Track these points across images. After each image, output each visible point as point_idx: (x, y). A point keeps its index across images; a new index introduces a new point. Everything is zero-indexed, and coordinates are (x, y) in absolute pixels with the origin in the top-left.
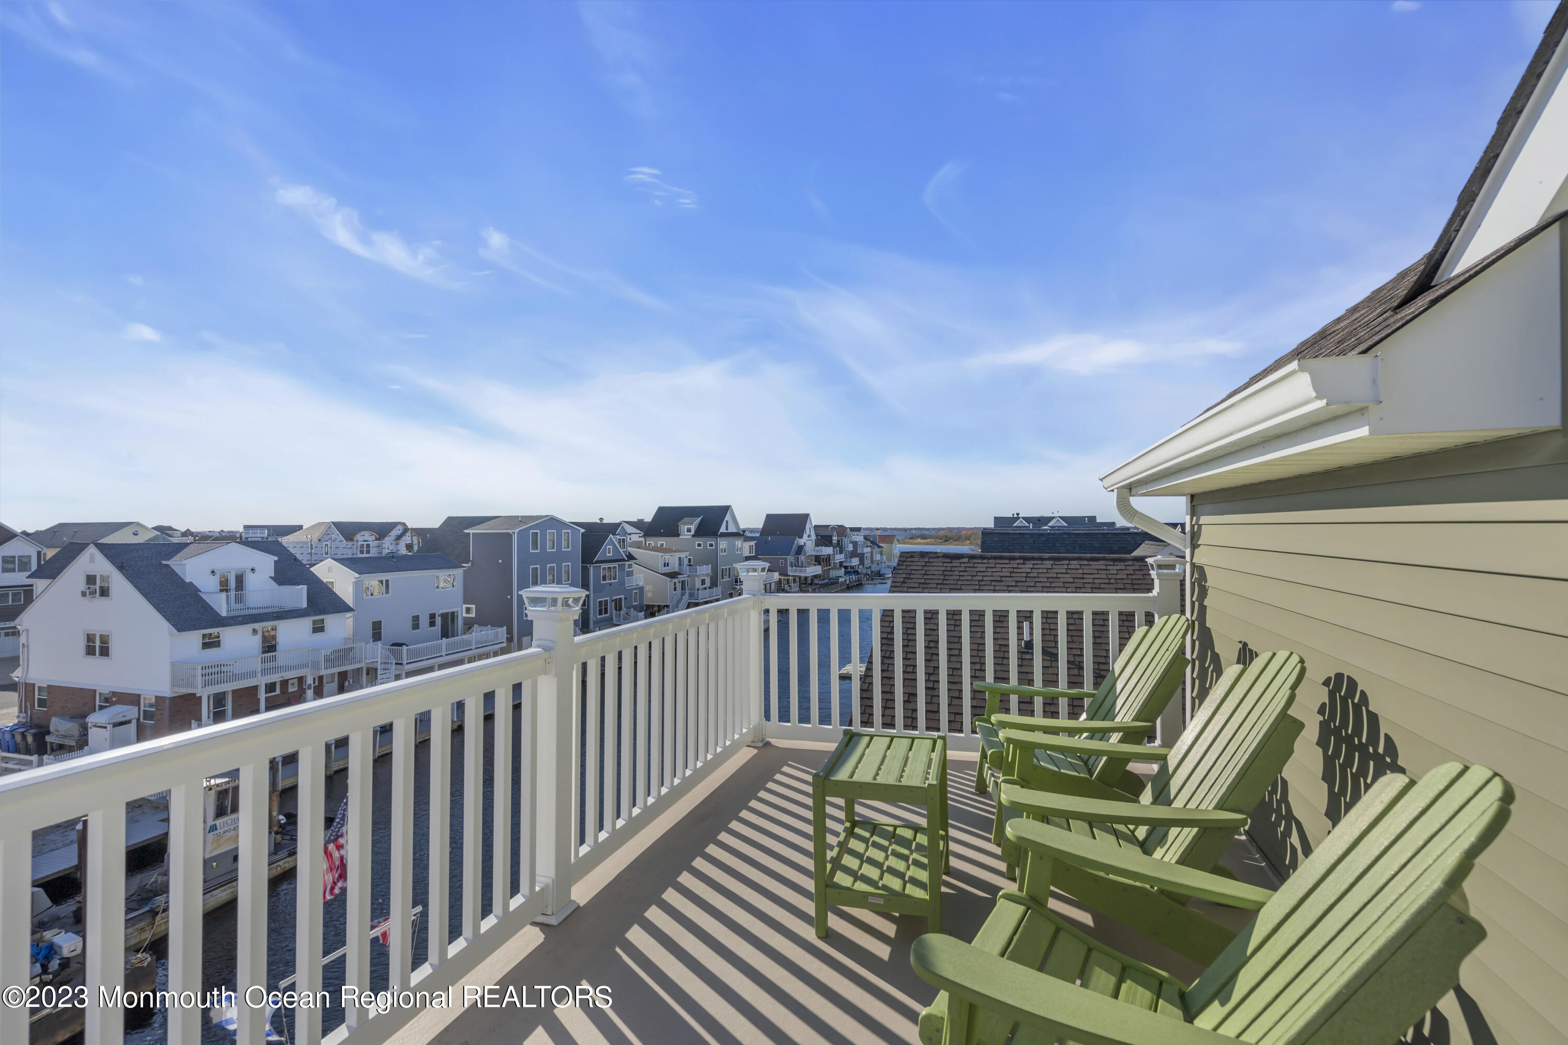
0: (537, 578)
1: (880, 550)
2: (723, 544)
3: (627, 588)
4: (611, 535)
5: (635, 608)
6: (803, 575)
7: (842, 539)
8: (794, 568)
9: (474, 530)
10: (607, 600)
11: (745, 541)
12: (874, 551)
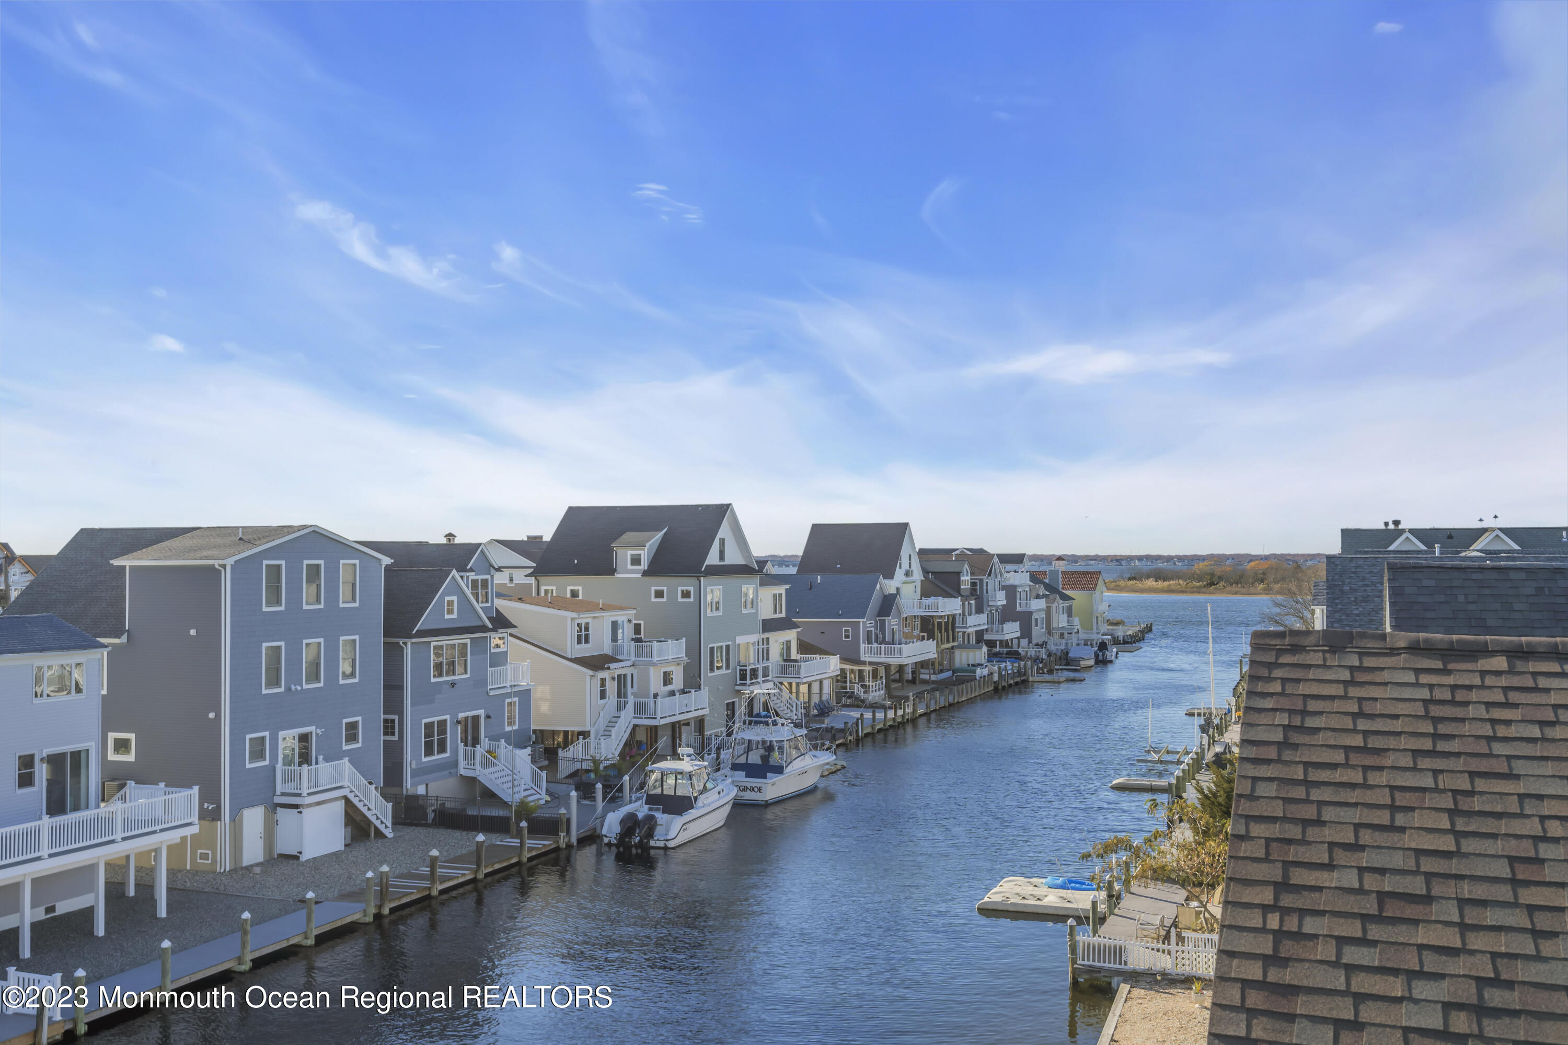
0: (278, 670)
1: (1067, 604)
2: (712, 591)
3: (492, 693)
4: (454, 572)
5: (508, 737)
6: (894, 661)
7: (981, 580)
8: (875, 645)
9: (134, 559)
10: (445, 721)
11: (762, 584)
12: (1054, 606)
